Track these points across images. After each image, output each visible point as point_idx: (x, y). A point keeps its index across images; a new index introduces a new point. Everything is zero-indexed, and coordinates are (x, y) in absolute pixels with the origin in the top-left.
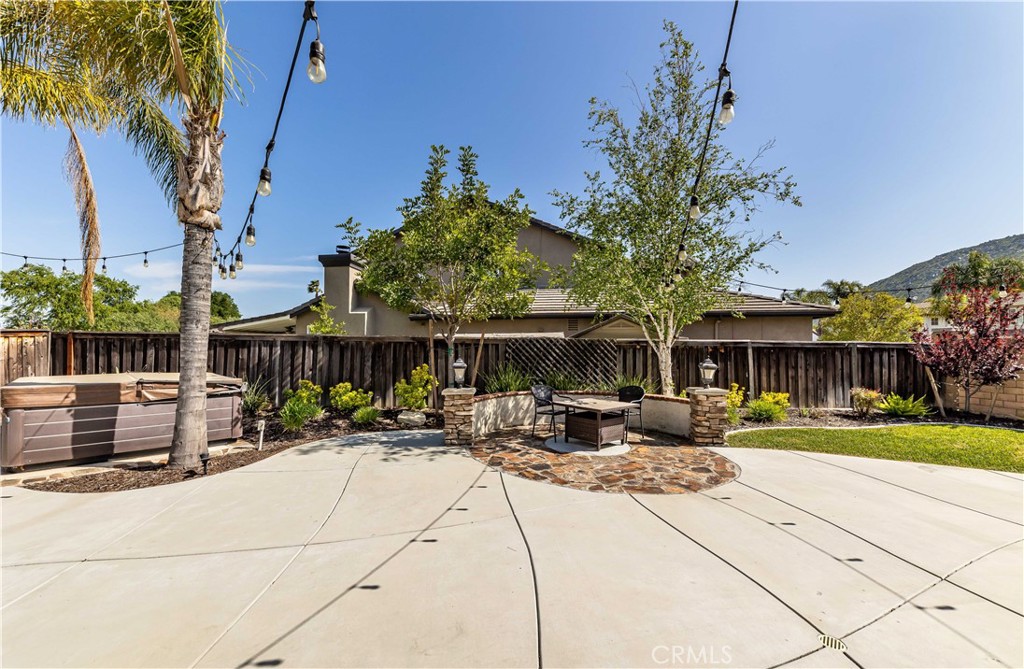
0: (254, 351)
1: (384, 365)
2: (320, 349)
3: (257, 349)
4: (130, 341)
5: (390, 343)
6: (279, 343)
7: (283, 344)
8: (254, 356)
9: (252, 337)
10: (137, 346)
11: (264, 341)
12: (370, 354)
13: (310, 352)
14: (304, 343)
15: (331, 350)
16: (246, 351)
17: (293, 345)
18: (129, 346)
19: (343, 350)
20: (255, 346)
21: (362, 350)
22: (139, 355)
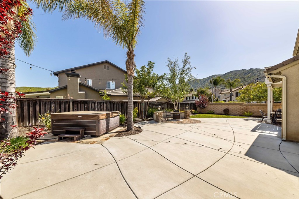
0: (90, 105)
1: (124, 108)
2: (108, 104)
3: (90, 104)
4: (44, 101)
5: (125, 102)
6: (97, 102)
7: (98, 103)
8: (90, 106)
9: (89, 100)
10: (47, 103)
11: (92, 102)
12: (120, 105)
13: (105, 105)
14: (104, 102)
15: (111, 104)
16: (87, 105)
17: (101, 103)
18: (44, 103)
19: (114, 104)
20: (90, 103)
21: (119, 104)
22: (48, 107)
